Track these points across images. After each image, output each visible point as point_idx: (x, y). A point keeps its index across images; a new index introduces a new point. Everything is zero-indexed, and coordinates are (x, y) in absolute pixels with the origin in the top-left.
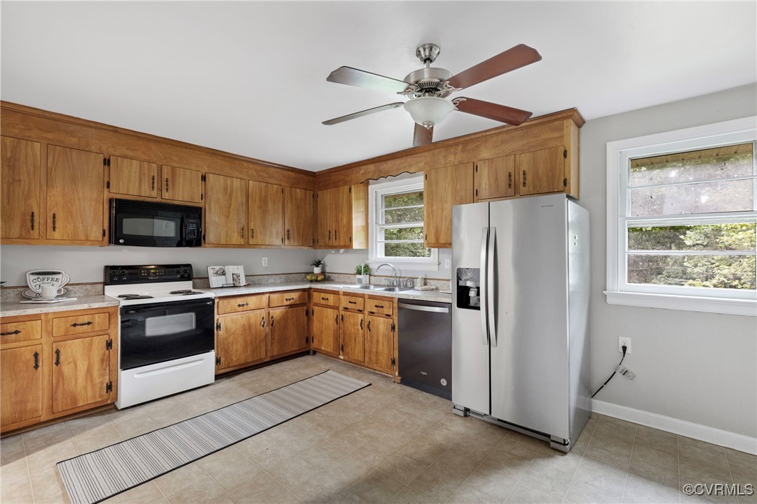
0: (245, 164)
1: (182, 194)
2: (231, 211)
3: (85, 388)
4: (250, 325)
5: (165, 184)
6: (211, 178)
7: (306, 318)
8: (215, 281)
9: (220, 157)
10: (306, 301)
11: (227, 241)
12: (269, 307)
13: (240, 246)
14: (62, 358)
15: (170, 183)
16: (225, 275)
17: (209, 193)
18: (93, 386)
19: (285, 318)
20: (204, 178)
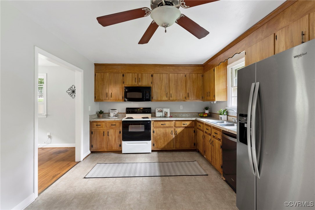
0: (168, 67)
1: (144, 83)
2: (162, 87)
3: (114, 144)
4: (166, 133)
5: (139, 80)
6: (155, 75)
7: (194, 134)
8: (158, 114)
9: (158, 67)
10: (194, 126)
11: (161, 99)
12: (175, 126)
13: (166, 101)
14: (109, 134)
15: (141, 79)
16: (162, 112)
17: (154, 81)
18: (116, 144)
19: (182, 132)
20: (152, 76)
